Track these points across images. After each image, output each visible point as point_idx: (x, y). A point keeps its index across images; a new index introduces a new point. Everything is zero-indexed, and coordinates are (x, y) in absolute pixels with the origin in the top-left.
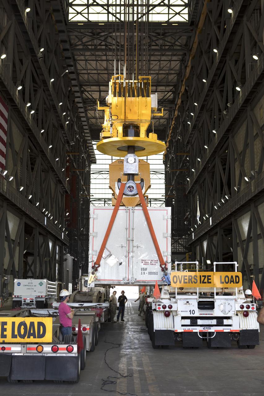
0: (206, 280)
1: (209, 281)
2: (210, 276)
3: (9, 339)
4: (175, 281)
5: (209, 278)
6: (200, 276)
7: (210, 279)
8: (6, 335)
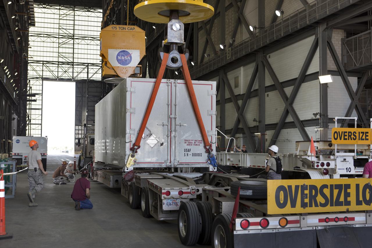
0: (364, 137)
1: (367, 138)
2: (368, 133)
3: (353, 207)
4: (336, 137)
5: (367, 134)
6: (359, 132)
7: (368, 136)
8: (350, 201)
